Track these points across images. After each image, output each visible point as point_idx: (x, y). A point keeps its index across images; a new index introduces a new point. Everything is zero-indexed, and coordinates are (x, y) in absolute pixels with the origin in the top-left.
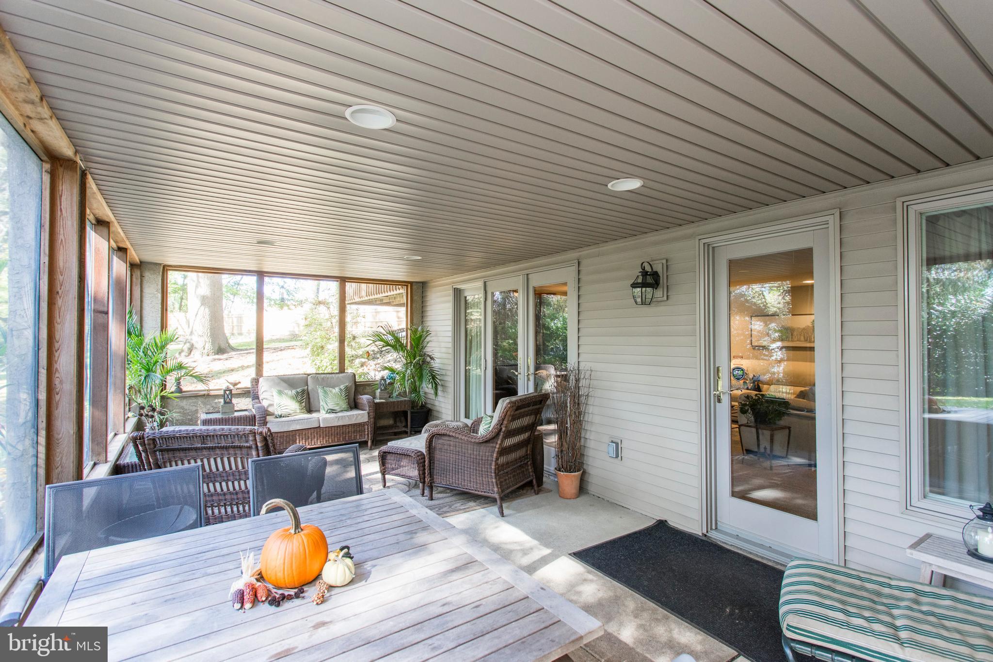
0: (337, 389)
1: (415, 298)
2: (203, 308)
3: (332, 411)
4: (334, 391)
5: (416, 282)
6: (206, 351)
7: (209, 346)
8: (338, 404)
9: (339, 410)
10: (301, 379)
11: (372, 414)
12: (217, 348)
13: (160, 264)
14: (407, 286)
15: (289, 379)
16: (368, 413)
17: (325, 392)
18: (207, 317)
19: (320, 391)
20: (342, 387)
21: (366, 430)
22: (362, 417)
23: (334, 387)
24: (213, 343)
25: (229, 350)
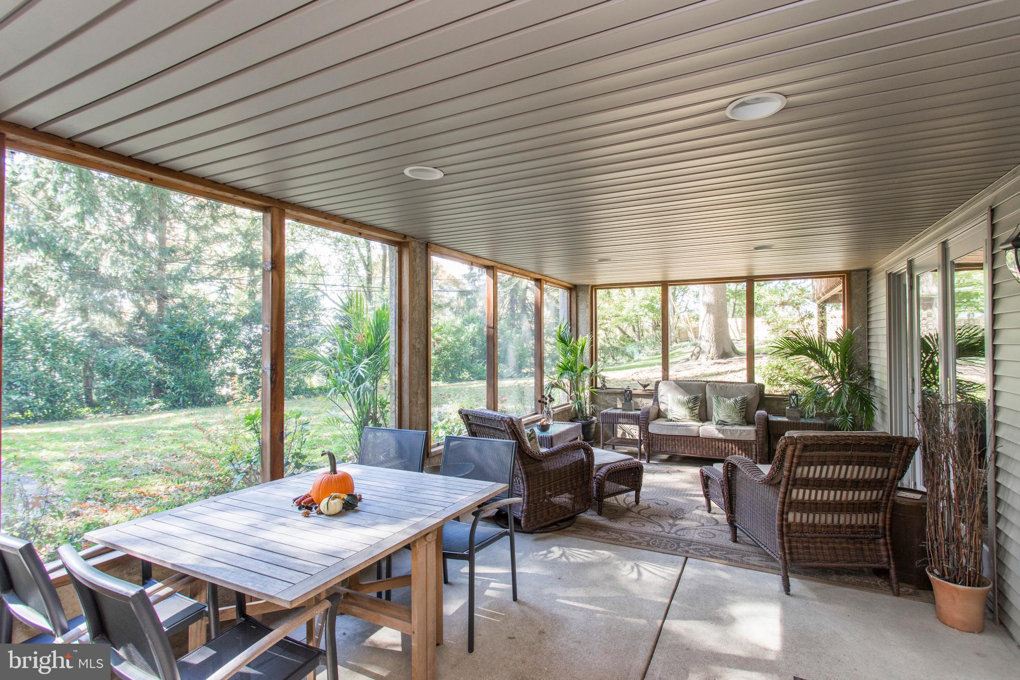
0: (732, 400)
1: (855, 291)
2: (708, 315)
3: (723, 423)
4: (728, 401)
5: (854, 271)
6: (710, 355)
7: (713, 350)
8: (730, 416)
9: (731, 423)
10: (699, 386)
11: (761, 432)
12: (721, 353)
13: (588, 285)
14: (843, 277)
15: (686, 385)
16: (756, 431)
17: (718, 402)
18: (712, 323)
19: (714, 400)
20: (739, 398)
21: (754, 450)
22: (748, 434)
23: (729, 398)
24: (718, 347)
25: (733, 353)
